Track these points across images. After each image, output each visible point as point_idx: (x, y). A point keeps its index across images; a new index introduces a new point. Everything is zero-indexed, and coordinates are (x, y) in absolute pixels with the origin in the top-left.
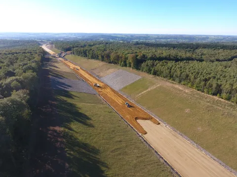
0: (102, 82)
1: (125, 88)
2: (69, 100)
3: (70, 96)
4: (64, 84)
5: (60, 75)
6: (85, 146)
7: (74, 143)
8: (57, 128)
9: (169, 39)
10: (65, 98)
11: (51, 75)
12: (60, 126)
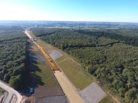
0: (50, 57)
1: (57, 59)
2: (36, 65)
3: (37, 63)
4: (35, 58)
5: (34, 54)
6: (38, 76)
7: (36, 76)
8: (32, 73)
9: (97, 25)
10: (35, 64)
11: (30, 54)
12: (33, 72)
